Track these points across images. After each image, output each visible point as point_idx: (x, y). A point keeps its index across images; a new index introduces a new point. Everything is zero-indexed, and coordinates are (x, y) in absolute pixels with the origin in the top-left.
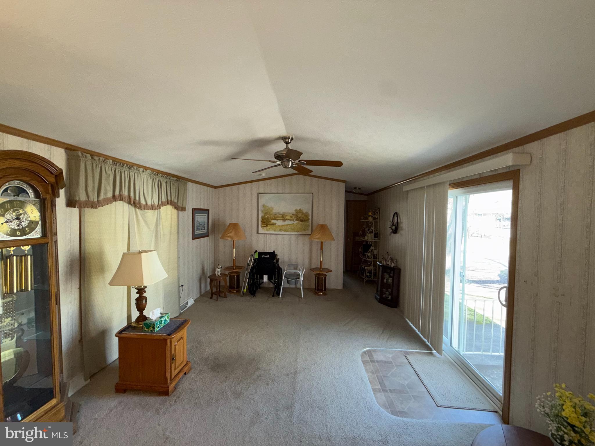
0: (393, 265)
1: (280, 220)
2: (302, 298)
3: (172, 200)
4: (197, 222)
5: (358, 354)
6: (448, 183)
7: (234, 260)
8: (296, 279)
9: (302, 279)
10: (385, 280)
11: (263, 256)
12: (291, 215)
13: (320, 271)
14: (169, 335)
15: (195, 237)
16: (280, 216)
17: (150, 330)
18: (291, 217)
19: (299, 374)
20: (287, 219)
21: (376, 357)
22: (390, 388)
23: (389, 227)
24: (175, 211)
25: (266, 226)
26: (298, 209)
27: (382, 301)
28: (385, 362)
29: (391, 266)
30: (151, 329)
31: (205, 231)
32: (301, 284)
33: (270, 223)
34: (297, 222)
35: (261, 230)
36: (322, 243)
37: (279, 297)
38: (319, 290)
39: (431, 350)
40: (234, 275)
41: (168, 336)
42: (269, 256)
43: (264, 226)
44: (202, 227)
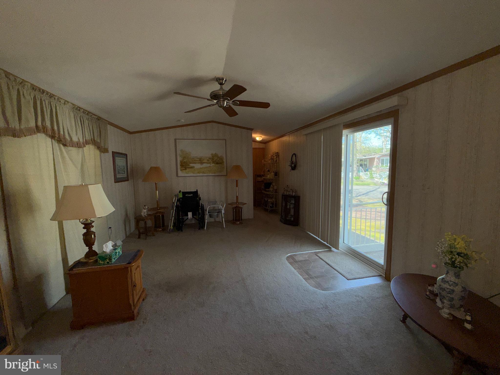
0: (294, 194)
1: (198, 163)
2: (224, 228)
3: (95, 139)
4: (117, 166)
5: (284, 258)
6: (342, 125)
7: (157, 201)
8: (218, 213)
9: (223, 212)
10: (288, 206)
11: (186, 195)
12: (208, 159)
13: (237, 204)
14: (128, 263)
15: (117, 180)
16: (197, 160)
17: (106, 262)
18: (208, 160)
19: (246, 280)
20: (204, 163)
21: (297, 258)
22: (315, 276)
23: (289, 166)
24: (98, 152)
25: (185, 169)
26: (214, 153)
27: (287, 222)
28: (304, 261)
29: (292, 195)
30: (108, 260)
31: (125, 175)
32: (223, 216)
33: (188, 166)
34: (213, 164)
35: (180, 173)
36: (237, 181)
37: (204, 230)
38: (237, 220)
39: (330, 248)
40: (159, 215)
41: (128, 265)
42: (192, 195)
43: (184, 170)
44: (122, 171)
